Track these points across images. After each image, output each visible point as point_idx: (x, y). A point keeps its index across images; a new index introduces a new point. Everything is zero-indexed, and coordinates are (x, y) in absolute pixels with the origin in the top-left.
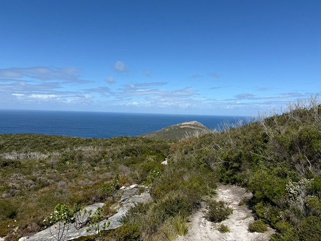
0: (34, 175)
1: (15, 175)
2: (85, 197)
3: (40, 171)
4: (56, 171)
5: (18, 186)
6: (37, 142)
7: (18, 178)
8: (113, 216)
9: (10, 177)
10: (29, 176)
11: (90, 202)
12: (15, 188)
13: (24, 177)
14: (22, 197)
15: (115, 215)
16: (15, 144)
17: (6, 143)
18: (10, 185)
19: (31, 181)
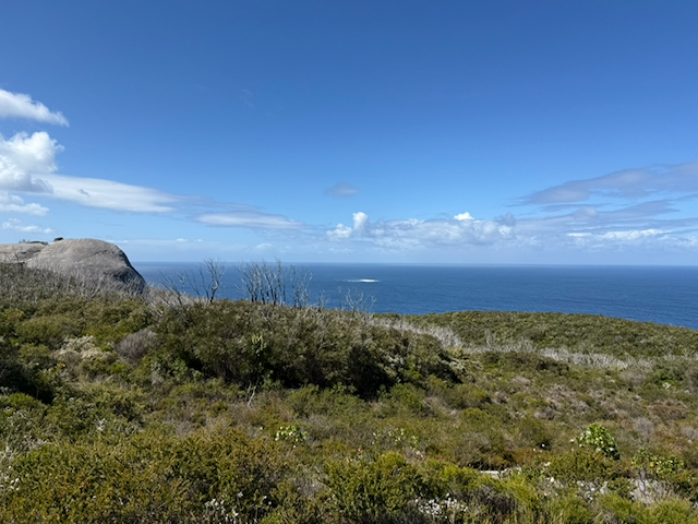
0: (591, 395)
1: (556, 386)
3: (603, 391)
4: (638, 397)
5: (560, 405)
6: (609, 333)
7: (562, 393)
9: (549, 387)
10: (581, 394)
12: (555, 408)
13: (573, 393)
14: (563, 423)
16: (567, 333)
17: (551, 329)
18: (548, 400)
19: (583, 404)
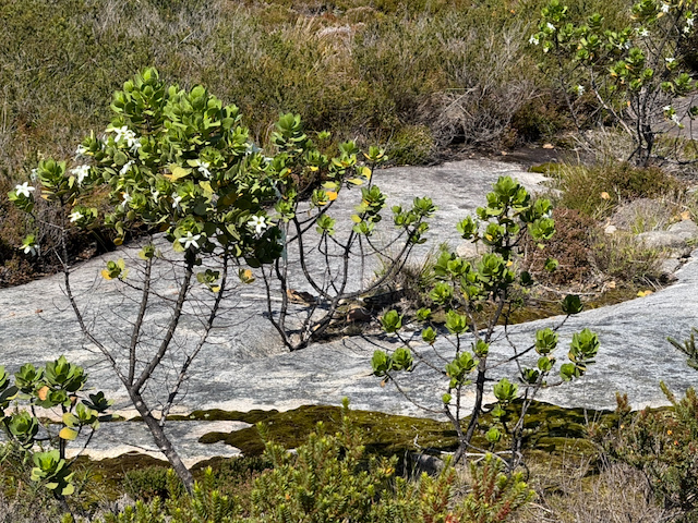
2: (371, 77)
8: (628, 306)
11: (420, 137)
15: (646, 302)
